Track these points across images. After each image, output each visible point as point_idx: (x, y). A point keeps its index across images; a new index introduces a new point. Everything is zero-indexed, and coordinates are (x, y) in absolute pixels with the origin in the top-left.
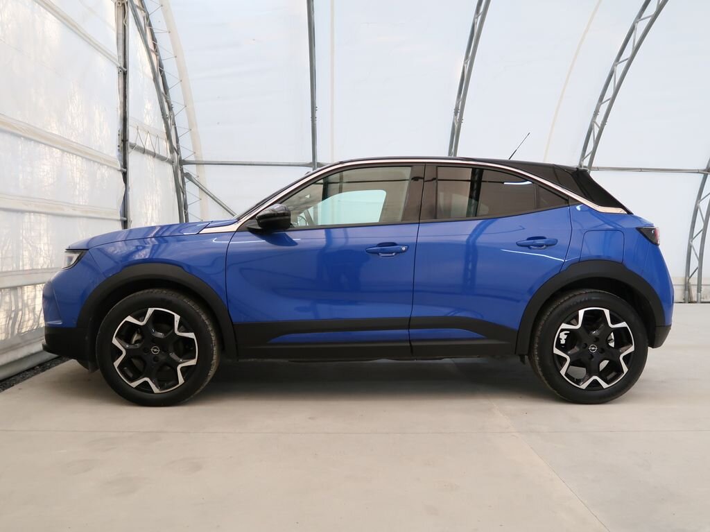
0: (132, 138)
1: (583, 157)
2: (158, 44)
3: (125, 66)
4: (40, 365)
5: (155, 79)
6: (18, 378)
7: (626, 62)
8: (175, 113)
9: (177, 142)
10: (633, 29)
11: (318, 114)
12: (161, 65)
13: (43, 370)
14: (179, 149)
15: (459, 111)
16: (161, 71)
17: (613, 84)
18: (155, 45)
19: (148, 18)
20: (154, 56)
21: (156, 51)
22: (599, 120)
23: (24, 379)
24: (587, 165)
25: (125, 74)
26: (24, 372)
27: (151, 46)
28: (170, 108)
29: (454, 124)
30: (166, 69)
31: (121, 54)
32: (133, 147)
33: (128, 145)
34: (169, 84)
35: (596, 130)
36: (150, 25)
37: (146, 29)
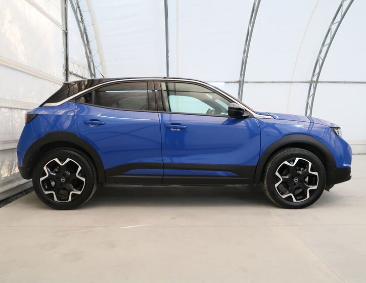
0: (70, 69)
1: (313, 75)
2: (84, 18)
3: (66, 30)
4: (25, 191)
5: (82, 37)
6: (13, 198)
7: (337, 24)
8: (93, 55)
9: (94, 70)
10: (341, 5)
11: (170, 54)
12: (85, 29)
13: (27, 194)
14: (95, 74)
15: (246, 52)
16: (85, 32)
17: (330, 36)
18: (82, 18)
19: (78, 4)
20: (81, 24)
21: (83, 22)
22: (322, 55)
23: (17, 198)
24: (315, 80)
25: (66, 34)
26: (16, 195)
27: (80, 19)
28: (90, 53)
29: (243, 59)
30: (88, 31)
31: (64, 23)
32: (71, 73)
33: (69, 73)
34: (90, 39)
35: (321, 61)
36: (79, 7)
37: (77, 10)
